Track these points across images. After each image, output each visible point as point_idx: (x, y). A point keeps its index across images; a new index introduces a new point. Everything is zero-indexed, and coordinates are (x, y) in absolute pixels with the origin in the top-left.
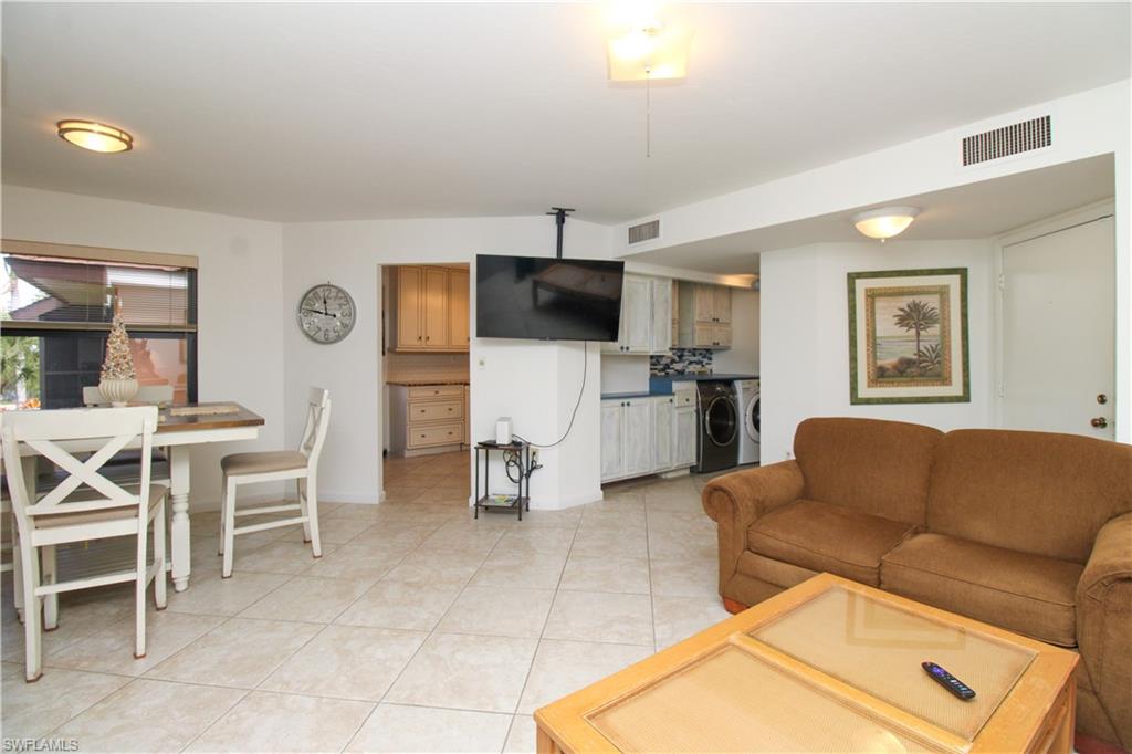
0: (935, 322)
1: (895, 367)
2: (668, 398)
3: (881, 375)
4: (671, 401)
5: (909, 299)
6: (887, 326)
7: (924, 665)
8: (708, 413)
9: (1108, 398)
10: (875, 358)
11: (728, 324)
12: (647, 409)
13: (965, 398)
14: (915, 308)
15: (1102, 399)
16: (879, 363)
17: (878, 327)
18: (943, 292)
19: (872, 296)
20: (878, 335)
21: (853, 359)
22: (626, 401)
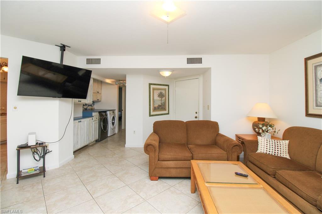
0: (164, 97)
1: (157, 107)
2: (91, 118)
3: (155, 109)
4: (93, 119)
5: (160, 91)
6: (156, 97)
7: (235, 173)
8: (102, 122)
9: (198, 113)
10: (154, 105)
11: (101, 94)
12: (86, 122)
13: (168, 114)
14: (161, 93)
15: (196, 113)
16: (155, 106)
17: (155, 97)
18: (165, 90)
19: (154, 89)
20: (155, 99)
21: (150, 105)
22: (80, 120)
